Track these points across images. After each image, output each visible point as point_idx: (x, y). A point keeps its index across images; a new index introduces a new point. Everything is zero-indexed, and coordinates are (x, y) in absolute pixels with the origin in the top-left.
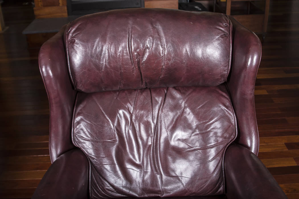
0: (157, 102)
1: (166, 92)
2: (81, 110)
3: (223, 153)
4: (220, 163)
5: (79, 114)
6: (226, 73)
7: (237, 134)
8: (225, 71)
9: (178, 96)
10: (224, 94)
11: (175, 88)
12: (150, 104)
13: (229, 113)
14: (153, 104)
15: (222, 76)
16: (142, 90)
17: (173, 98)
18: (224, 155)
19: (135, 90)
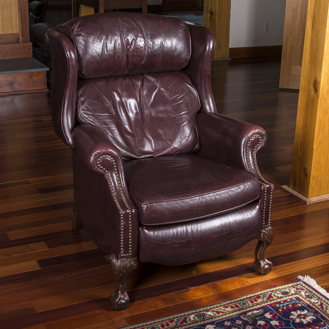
0: (138, 86)
1: (142, 78)
2: (82, 93)
3: (194, 118)
4: (194, 126)
5: (81, 96)
6: (188, 57)
7: (200, 105)
8: (188, 56)
9: (152, 79)
10: (186, 77)
11: (149, 74)
12: (133, 87)
13: (192, 89)
14: (135, 86)
15: (186, 60)
16: (125, 77)
17: (150, 81)
18: (195, 120)
19: (119, 76)
